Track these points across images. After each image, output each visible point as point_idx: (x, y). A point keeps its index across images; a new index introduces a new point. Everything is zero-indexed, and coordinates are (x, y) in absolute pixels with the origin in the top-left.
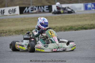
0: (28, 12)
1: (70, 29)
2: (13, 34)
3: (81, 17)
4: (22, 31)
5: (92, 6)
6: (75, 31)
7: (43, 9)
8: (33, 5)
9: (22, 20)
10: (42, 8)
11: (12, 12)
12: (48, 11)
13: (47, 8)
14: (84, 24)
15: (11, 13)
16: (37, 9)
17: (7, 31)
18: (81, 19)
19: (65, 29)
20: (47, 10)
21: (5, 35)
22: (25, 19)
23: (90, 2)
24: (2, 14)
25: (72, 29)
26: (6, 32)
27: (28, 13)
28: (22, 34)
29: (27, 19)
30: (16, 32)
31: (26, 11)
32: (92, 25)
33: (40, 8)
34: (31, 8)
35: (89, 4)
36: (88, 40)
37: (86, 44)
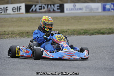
0: (36, 10)
1: (85, 33)
2: (17, 36)
3: (97, 20)
4: (27, 34)
5: (111, 7)
6: (91, 35)
7: (54, 8)
8: (41, 2)
9: (28, 20)
10: (52, 6)
11: (16, 10)
12: (59, 10)
13: (58, 7)
14: (101, 28)
15: (15, 12)
16: (46, 7)
17: (9, 33)
18: (97, 21)
19: (78, 33)
20: (58, 9)
21: (7, 37)
22: (31, 18)
24: (4, 12)
25: (86, 33)
26: (9, 34)
27: (35, 12)
28: (28, 36)
29: (34, 19)
30: (21, 35)
31: (33, 10)
32: (110, 29)
33: (49, 6)
34: (40, 6)
35: (108, 4)
36: (106, 47)
37: (103, 51)
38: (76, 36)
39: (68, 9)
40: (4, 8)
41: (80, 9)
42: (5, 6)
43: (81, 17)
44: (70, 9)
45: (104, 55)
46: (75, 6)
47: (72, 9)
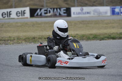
1: (95, 38)
2: (23, 42)
3: (106, 24)
4: (33, 39)
6: (101, 40)
7: (60, 12)
8: (47, 6)
9: (33, 25)
10: (58, 10)
11: (21, 14)
12: (66, 14)
13: (65, 11)
14: (112, 32)
15: (19, 16)
16: (52, 11)
17: (15, 38)
18: (107, 25)
19: (88, 38)
20: (64, 13)
21: (12, 43)
22: (37, 23)
23: (119, 5)
24: (8, 17)
25: (96, 38)
26: (14, 40)
27: (40, 16)
28: (34, 42)
29: (40, 24)
30: (26, 40)
31: (38, 14)
33: (55, 10)
34: (45, 10)
35: (117, 7)
36: (117, 52)
37: (115, 57)
38: (85, 41)
39: (75, 13)
40: (7, 12)
41: (88, 13)
42: (9, 10)
43: (89, 21)
44: (77, 13)
45: (116, 61)
46: (82, 10)
47: (79, 13)
